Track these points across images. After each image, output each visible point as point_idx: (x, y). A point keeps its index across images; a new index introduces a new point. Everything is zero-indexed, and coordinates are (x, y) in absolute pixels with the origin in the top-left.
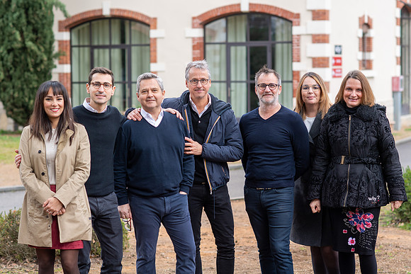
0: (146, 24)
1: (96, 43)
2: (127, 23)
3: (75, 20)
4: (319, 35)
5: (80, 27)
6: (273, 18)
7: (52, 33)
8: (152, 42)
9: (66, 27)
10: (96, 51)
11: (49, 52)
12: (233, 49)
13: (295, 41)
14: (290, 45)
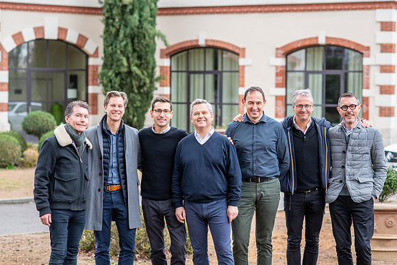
0: (236, 53)
1: (192, 69)
2: (219, 52)
3: (175, 48)
4: (386, 66)
5: (179, 55)
6: (346, 50)
7: (154, 60)
8: (240, 69)
9: (167, 55)
10: (192, 76)
11: (151, 76)
12: (311, 76)
13: (365, 71)
14: (361, 74)
